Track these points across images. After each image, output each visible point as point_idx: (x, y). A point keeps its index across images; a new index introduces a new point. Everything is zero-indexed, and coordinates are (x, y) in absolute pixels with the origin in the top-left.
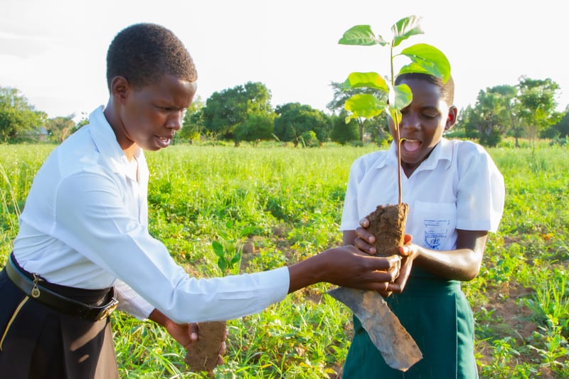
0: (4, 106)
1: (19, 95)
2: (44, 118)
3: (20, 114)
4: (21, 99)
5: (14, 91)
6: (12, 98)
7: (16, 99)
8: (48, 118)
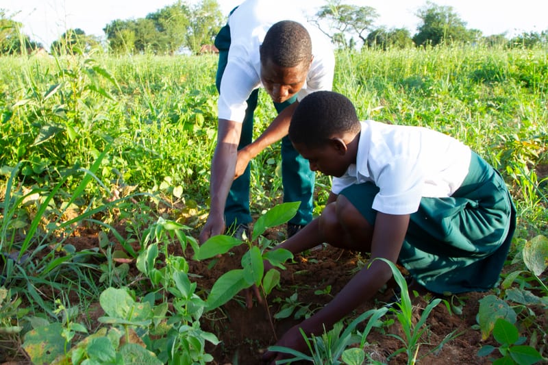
0: (439, 22)
1: (453, 13)
2: (479, 36)
3: (453, 30)
4: (455, 15)
5: (450, 9)
6: (447, 15)
7: (450, 16)
8: (483, 36)
